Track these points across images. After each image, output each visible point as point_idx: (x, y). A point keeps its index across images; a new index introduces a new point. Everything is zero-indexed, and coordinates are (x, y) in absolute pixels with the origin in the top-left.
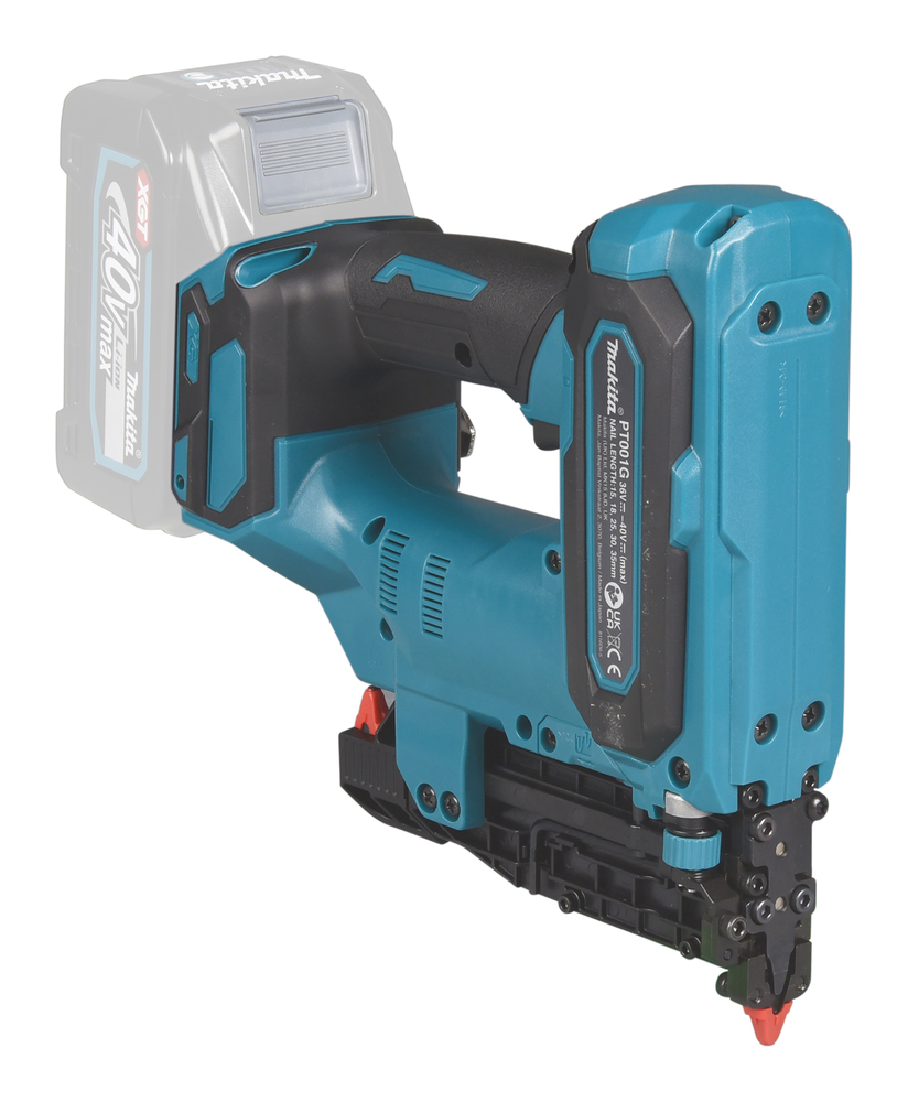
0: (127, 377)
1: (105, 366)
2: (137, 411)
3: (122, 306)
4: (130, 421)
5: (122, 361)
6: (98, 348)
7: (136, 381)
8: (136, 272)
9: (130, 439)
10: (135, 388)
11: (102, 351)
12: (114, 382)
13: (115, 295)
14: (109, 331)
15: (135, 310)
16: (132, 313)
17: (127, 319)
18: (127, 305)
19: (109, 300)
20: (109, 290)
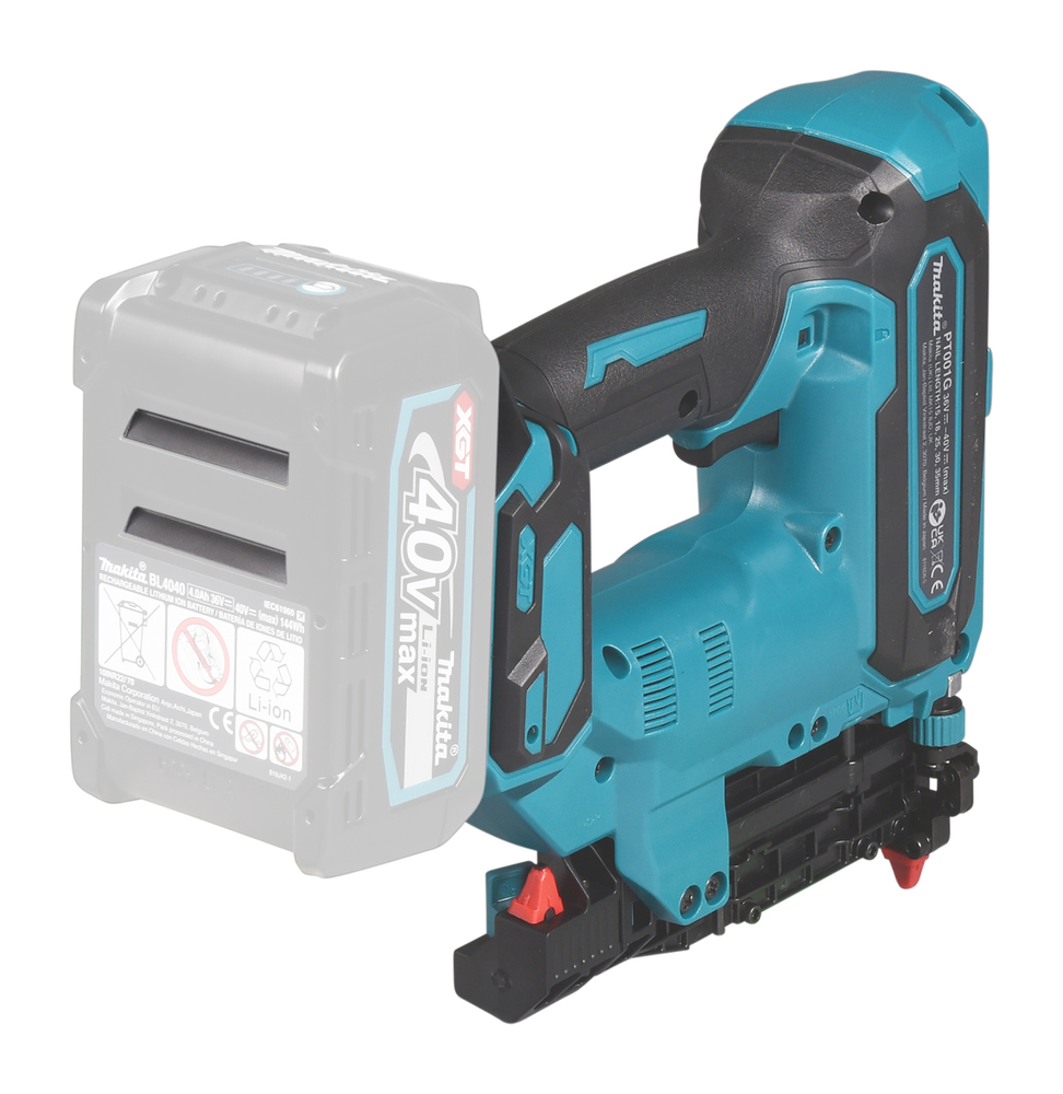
0: (438, 666)
1: (406, 675)
2: (454, 700)
3: (431, 583)
4: (443, 719)
5: (431, 652)
6: (396, 656)
7: (450, 663)
8: (452, 527)
9: (442, 741)
10: (448, 672)
11: (402, 660)
12: (419, 684)
13: (423, 575)
14: (411, 628)
15: (450, 577)
16: (446, 584)
17: (438, 594)
18: (438, 576)
19: (412, 588)
20: (413, 574)
